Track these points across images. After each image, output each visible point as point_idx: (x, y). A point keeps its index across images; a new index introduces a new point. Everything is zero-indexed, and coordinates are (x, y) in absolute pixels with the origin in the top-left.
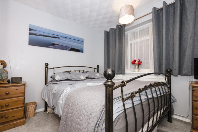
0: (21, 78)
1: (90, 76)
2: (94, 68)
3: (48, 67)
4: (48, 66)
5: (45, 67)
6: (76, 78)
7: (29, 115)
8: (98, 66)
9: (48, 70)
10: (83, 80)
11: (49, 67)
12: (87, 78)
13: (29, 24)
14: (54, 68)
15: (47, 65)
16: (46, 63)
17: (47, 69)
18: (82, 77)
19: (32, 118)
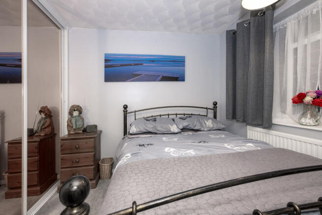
0: (96, 126)
1: (190, 126)
2: (206, 108)
3: (127, 111)
4: (127, 109)
5: (124, 111)
6: (163, 130)
7: (103, 176)
8: (215, 104)
9: (128, 115)
10: (177, 133)
11: (129, 110)
12: (184, 130)
13: (105, 54)
14: (135, 112)
15: (125, 107)
16: (125, 105)
17: (126, 114)
18: (174, 128)
19: (107, 180)
